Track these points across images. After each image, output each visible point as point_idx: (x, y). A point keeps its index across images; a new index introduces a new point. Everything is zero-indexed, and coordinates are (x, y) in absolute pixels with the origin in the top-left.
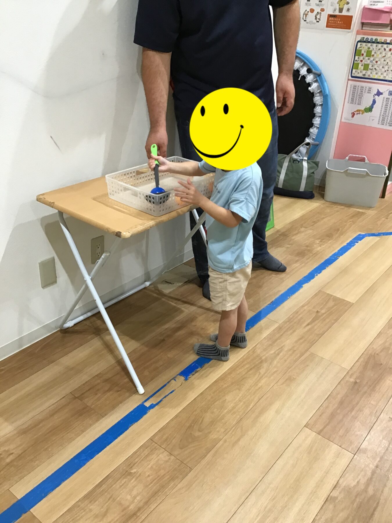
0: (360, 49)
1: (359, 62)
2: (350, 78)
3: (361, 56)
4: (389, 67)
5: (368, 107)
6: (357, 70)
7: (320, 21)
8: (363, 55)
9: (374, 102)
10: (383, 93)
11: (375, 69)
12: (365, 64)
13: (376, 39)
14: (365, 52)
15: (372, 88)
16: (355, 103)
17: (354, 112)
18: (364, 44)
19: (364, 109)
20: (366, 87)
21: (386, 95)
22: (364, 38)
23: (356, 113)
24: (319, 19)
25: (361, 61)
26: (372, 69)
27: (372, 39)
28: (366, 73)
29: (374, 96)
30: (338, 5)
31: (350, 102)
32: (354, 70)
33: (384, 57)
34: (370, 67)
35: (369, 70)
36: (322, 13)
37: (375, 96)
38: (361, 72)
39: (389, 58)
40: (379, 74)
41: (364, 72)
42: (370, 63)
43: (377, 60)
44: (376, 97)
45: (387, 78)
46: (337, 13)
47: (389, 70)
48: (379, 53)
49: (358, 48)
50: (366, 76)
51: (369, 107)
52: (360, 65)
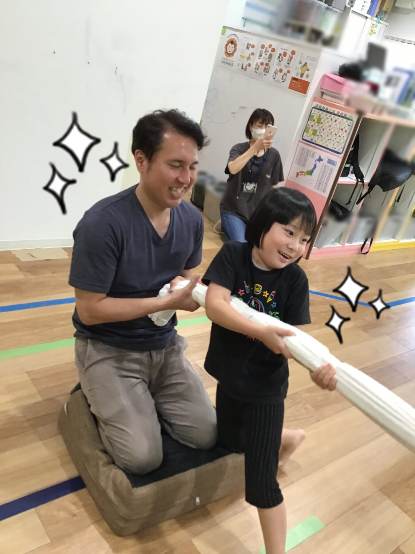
0: (313, 115)
1: (310, 126)
2: (301, 140)
3: (313, 121)
4: (332, 137)
6: (307, 134)
7: (285, 81)
9: (315, 167)
10: (323, 160)
11: (321, 136)
12: (314, 130)
13: (327, 109)
14: (316, 118)
15: (316, 153)
16: (301, 165)
17: (299, 173)
18: (317, 111)
19: (307, 172)
20: (311, 151)
21: (325, 162)
22: (318, 105)
24: (285, 80)
25: (312, 126)
26: (319, 135)
27: (324, 107)
28: (313, 138)
30: (301, 70)
31: (297, 162)
32: (305, 133)
33: (330, 126)
34: (318, 133)
35: (316, 136)
36: (288, 74)
37: (316, 161)
38: (310, 136)
39: (334, 128)
40: (324, 141)
42: (319, 130)
43: (324, 128)
44: (318, 162)
45: (329, 147)
46: (299, 77)
47: (332, 139)
48: (326, 121)
50: (313, 141)
51: (311, 171)
52: (311, 129)
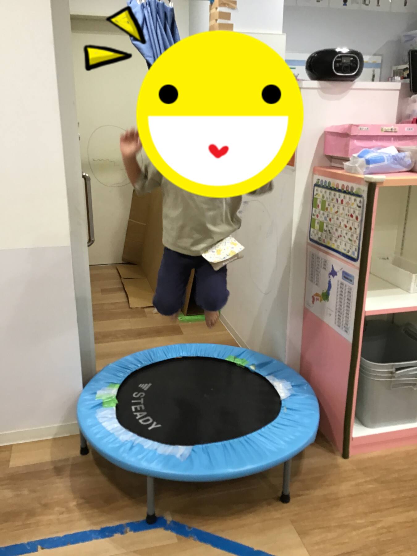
0: (317, 196)
2: (309, 241)
3: (317, 208)
4: (341, 231)
5: (325, 291)
6: (314, 230)
8: (318, 206)
9: (330, 285)
10: (338, 274)
11: (329, 231)
12: (321, 222)
13: (330, 183)
14: (320, 201)
15: (327, 262)
16: (314, 282)
18: (320, 189)
19: (322, 294)
20: (322, 259)
21: (339, 276)
22: (319, 180)
23: (315, 297)
25: (317, 216)
26: (327, 231)
27: (326, 181)
28: (321, 235)
29: (329, 274)
31: (310, 279)
32: (312, 229)
33: (337, 212)
34: (325, 227)
35: (324, 232)
38: (317, 233)
39: (342, 216)
40: (333, 239)
41: (320, 233)
42: (325, 221)
43: (331, 216)
44: (331, 276)
45: (341, 249)
47: (342, 235)
48: (332, 205)
49: (315, 196)
50: (322, 242)
52: (317, 221)
